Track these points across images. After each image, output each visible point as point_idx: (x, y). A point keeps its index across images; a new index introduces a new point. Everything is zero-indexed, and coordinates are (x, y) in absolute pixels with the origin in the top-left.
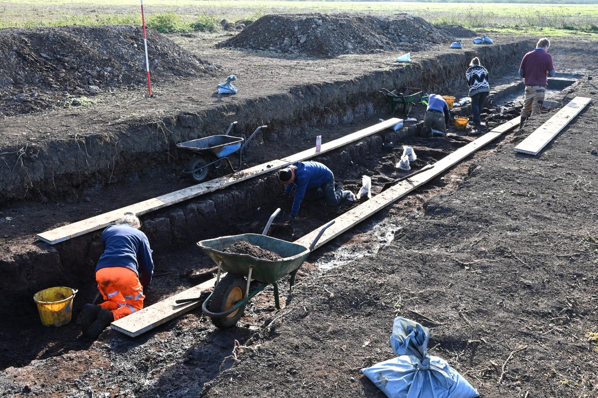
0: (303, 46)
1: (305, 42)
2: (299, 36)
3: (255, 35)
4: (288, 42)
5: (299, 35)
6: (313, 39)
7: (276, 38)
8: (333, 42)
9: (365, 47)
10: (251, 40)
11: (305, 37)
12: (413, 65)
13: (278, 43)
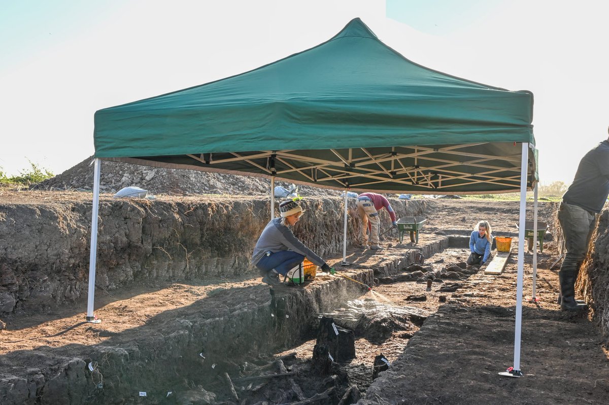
0: (149, 184)
1: (152, 179)
2: (145, 172)
3: (81, 172)
4: (127, 178)
5: (145, 170)
6: (165, 175)
7: (110, 175)
8: (194, 179)
9: (240, 189)
10: (74, 178)
11: (154, 173)
12: (310, 201)
13: (113, 181)
